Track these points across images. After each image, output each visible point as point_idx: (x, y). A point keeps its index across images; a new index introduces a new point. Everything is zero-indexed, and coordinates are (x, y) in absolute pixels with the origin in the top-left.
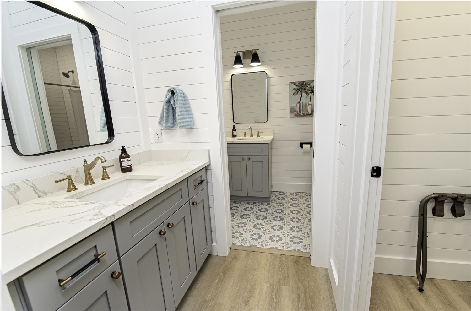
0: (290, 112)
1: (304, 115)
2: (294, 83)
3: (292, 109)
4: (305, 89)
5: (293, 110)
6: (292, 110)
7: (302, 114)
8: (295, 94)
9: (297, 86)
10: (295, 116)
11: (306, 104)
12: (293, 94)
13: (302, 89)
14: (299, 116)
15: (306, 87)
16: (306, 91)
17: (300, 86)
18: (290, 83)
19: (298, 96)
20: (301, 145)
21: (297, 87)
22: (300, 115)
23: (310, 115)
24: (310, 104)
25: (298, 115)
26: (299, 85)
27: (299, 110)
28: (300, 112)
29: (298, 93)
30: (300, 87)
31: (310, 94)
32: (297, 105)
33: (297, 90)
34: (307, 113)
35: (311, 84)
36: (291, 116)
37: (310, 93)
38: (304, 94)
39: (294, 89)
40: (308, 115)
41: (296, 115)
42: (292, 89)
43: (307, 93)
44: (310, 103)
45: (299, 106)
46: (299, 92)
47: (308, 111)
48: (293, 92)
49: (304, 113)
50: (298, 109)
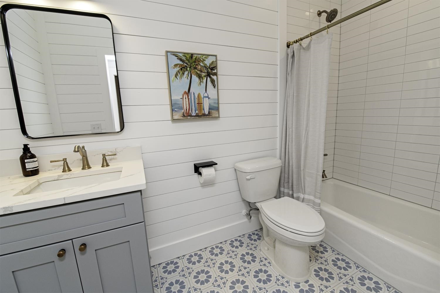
0: (172, 110)
1: (197, 116)
2: (175, 54)
3: (175, 104)
4: (195, 68)
5: (177, 106)
6: (174, 107)
7: (194, 114)
8: (179, 76)
9: (181, 60)
10: (182, 118)
11: (199, 95)
12: (174, 76)
13: (190, 67)
14: (189, 117)
15: (197, 65)
16: (199, 72)
17: (187, 62)
18: (167, 52)
19: (185, 80)
20: (197, 169)
21: (181, 63)
22: (191, 116)
23: (207, 115)
24: (206, 97)
25: (187, 116)
26: (184, 58)
27: (188, 107)
28: (190, 111)
29: (183, 74)
30: (187, 64)
31: (206, 78)
32: (183, 96)
33: (181, 69)
34: (203, 112)
35: (205, 60)
36: (176, 117)
37: (205, 76)
38: (195, 78)
39: (176, 65)
40: (204, 115)
41: (184, 116)
42: (172, 65)
43: (200, 77)
44: (206, 95)
45: (188, 99)
46: (186, 73)
47: (204, 109)
48: (174, 71)
49: (197, 112)
50: (186, 105)
